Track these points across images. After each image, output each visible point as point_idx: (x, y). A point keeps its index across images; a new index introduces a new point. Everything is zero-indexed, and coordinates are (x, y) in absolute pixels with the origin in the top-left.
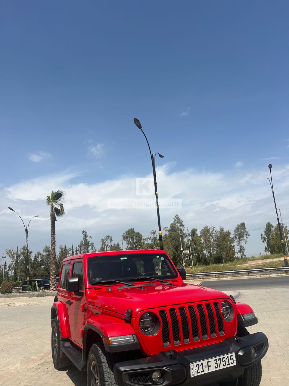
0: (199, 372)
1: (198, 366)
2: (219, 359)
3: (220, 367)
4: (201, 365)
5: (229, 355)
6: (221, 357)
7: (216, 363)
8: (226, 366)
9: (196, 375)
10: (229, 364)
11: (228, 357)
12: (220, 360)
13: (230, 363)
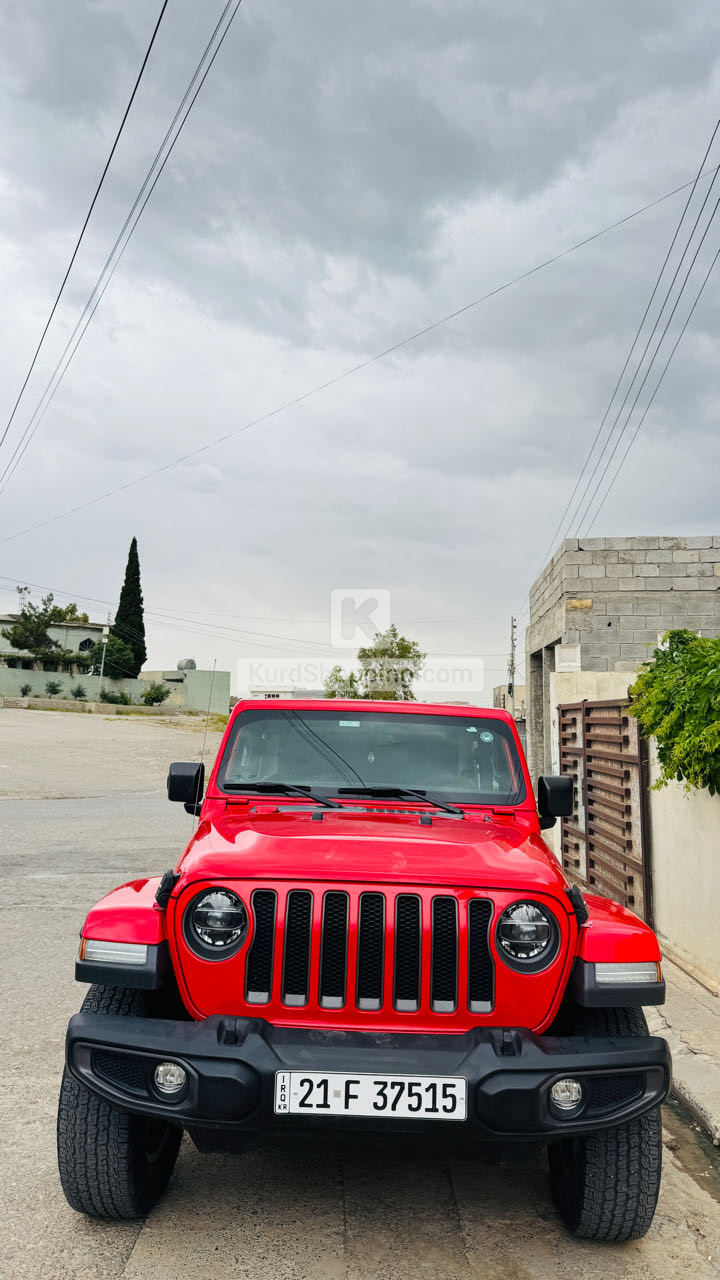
0: (311, 1106)
1: (307, 1085)
2: (393, 1085)
3: (394, 1108)
4: (319, 1086)
5: (440, 1082)
6: (407, 1080)
7: (381, 1093)
8: (421, 1114)
9: (295, 1109)
10: (434, 1109)
11: (433, 1086)
12: (397, 1088)
13: (439, 1106)
